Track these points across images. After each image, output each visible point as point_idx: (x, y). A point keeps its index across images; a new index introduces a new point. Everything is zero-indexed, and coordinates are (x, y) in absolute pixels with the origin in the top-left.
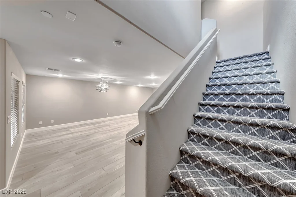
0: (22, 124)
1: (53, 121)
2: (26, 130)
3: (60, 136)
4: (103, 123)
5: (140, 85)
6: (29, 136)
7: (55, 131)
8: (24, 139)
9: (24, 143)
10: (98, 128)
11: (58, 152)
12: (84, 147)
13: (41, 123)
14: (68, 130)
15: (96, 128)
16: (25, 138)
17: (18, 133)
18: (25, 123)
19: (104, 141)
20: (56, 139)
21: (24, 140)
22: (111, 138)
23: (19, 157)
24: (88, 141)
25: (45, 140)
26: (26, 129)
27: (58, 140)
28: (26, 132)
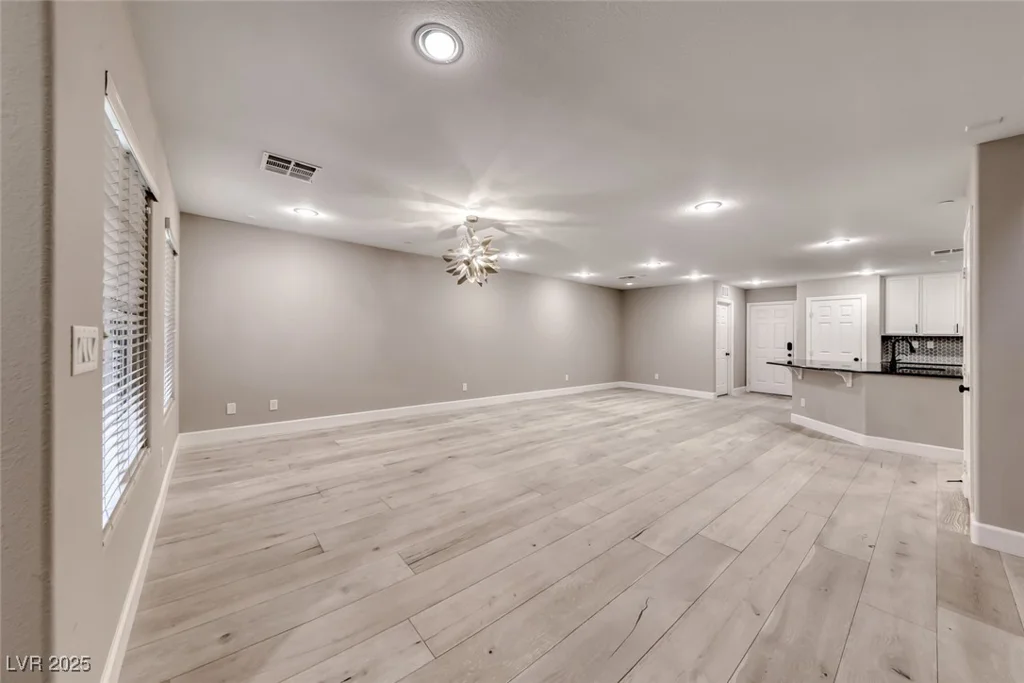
0: (165, 410)
1: (274, 404)
2: (180, 435)
3: (308, 466)
4: (456, 423)
5: (584, 275)
6: (192, 460)
7: (287, 444)
8: (174, 473)
9: (172, 489)
10: (449, 438)
11: (318, 548)
12: (430, 529)
13: (232, 408)
14: (334, 443)
15: (441, 440)
16: (176, 468)
17: (146, 445)
18: (176, 403)
19: (509, 500)
20: (295, 477)
21: (174, 475)
22: (530, 490)
23: (152, 558)
24: (434, 496)
25: (256, 480)
26: (181, 432)
27: (306, 485)
28: (183, 441)
